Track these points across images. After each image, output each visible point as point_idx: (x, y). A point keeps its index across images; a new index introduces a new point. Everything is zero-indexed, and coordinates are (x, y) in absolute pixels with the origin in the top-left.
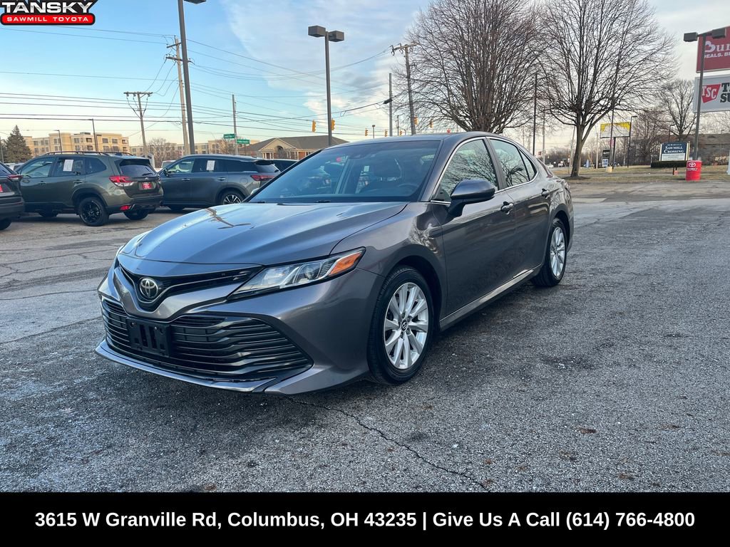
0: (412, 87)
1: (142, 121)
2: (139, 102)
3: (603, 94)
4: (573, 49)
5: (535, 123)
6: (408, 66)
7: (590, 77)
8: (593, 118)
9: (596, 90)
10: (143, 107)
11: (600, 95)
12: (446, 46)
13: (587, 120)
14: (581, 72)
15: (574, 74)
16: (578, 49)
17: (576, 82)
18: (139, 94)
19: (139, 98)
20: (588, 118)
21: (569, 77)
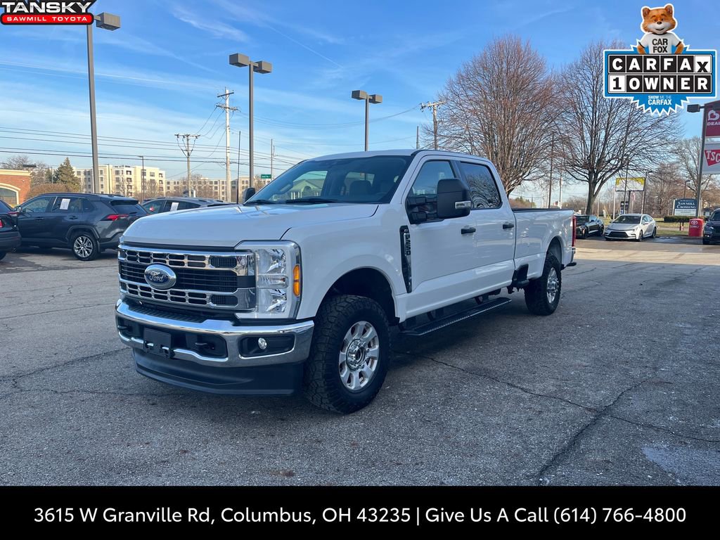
0: (439, 143)
1: (188, 161)
2: (188, 144)
3: (613, 155)
4: (586, 113)
5: (551, 177)
6: (435, 122)
7: (602, 139)
8: (604, 175)
9: (606, 152)
10: (190, 149)
11: (611, 156)
12: (471, 108)
13: (598, 177)
14: (594, 134)
15: (587, 135)
16: (591, 114)
17: (588, 143)
18: (188, 136)
19: (188, 140)
20: (599, 175)
21: (583, 138)
